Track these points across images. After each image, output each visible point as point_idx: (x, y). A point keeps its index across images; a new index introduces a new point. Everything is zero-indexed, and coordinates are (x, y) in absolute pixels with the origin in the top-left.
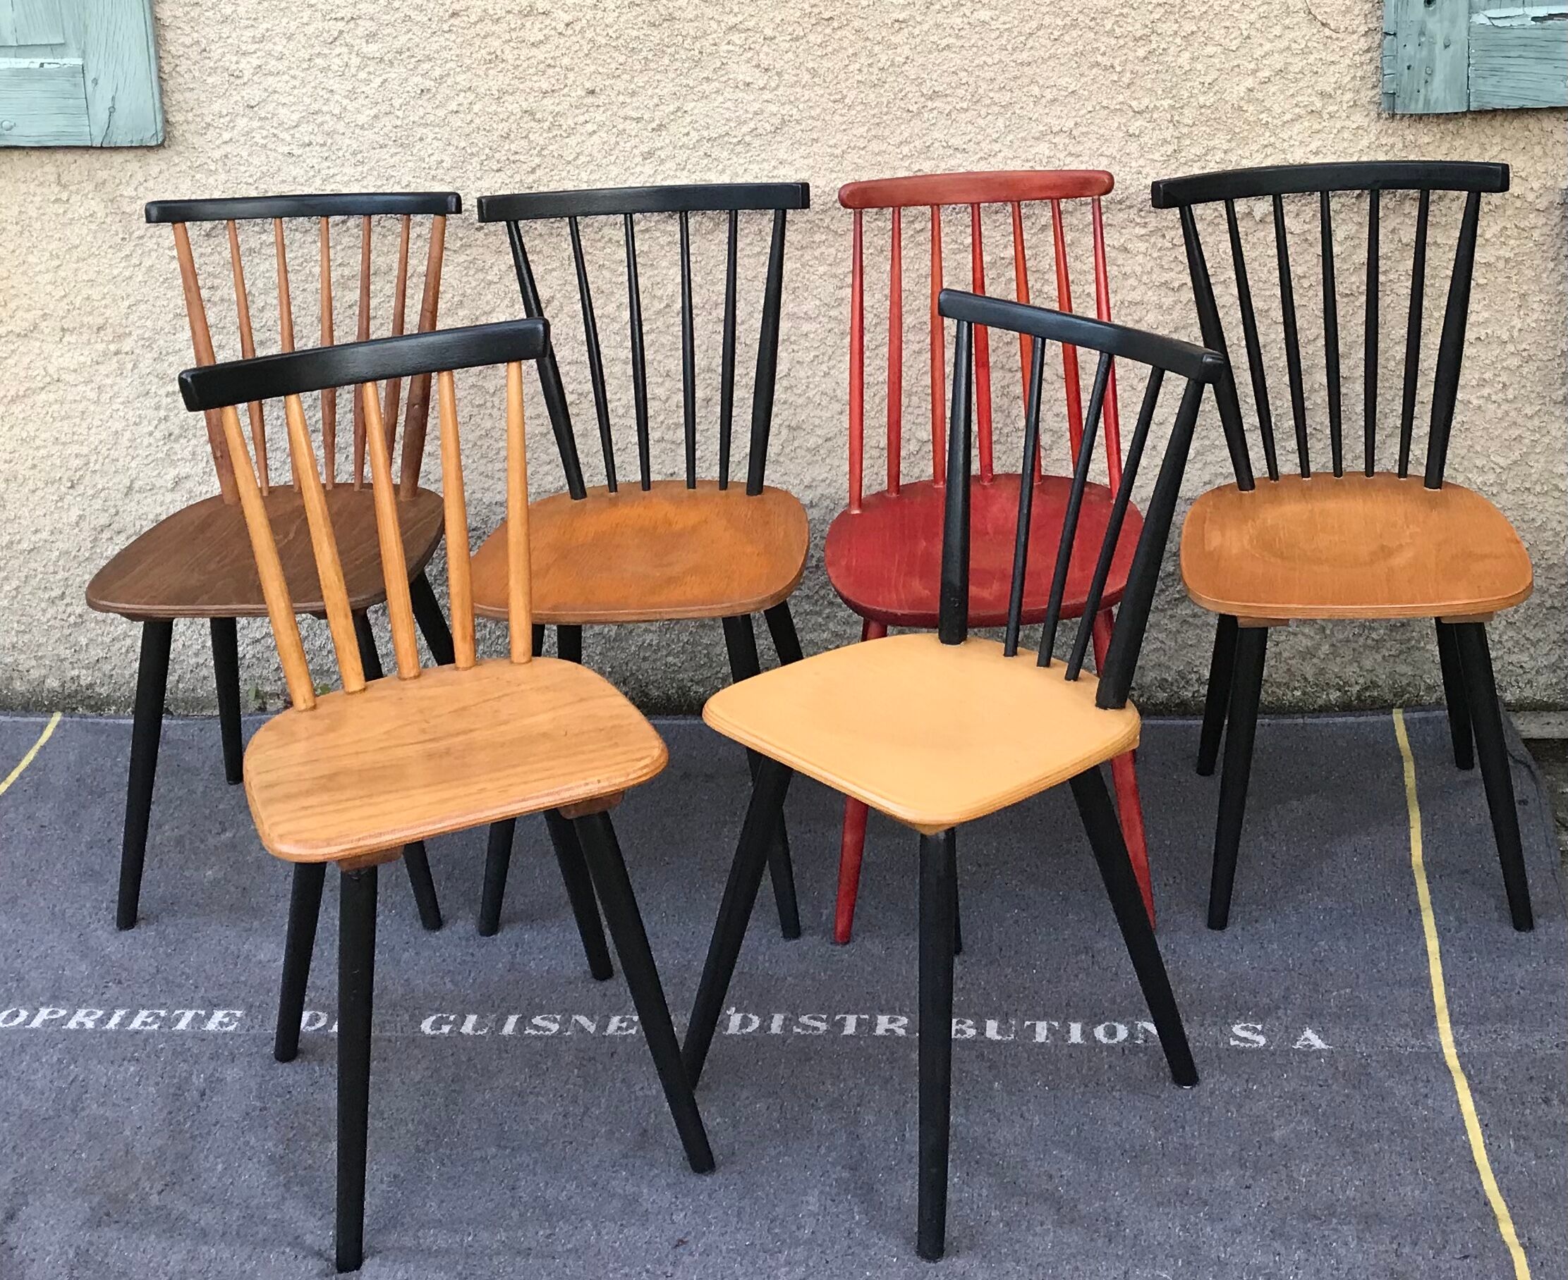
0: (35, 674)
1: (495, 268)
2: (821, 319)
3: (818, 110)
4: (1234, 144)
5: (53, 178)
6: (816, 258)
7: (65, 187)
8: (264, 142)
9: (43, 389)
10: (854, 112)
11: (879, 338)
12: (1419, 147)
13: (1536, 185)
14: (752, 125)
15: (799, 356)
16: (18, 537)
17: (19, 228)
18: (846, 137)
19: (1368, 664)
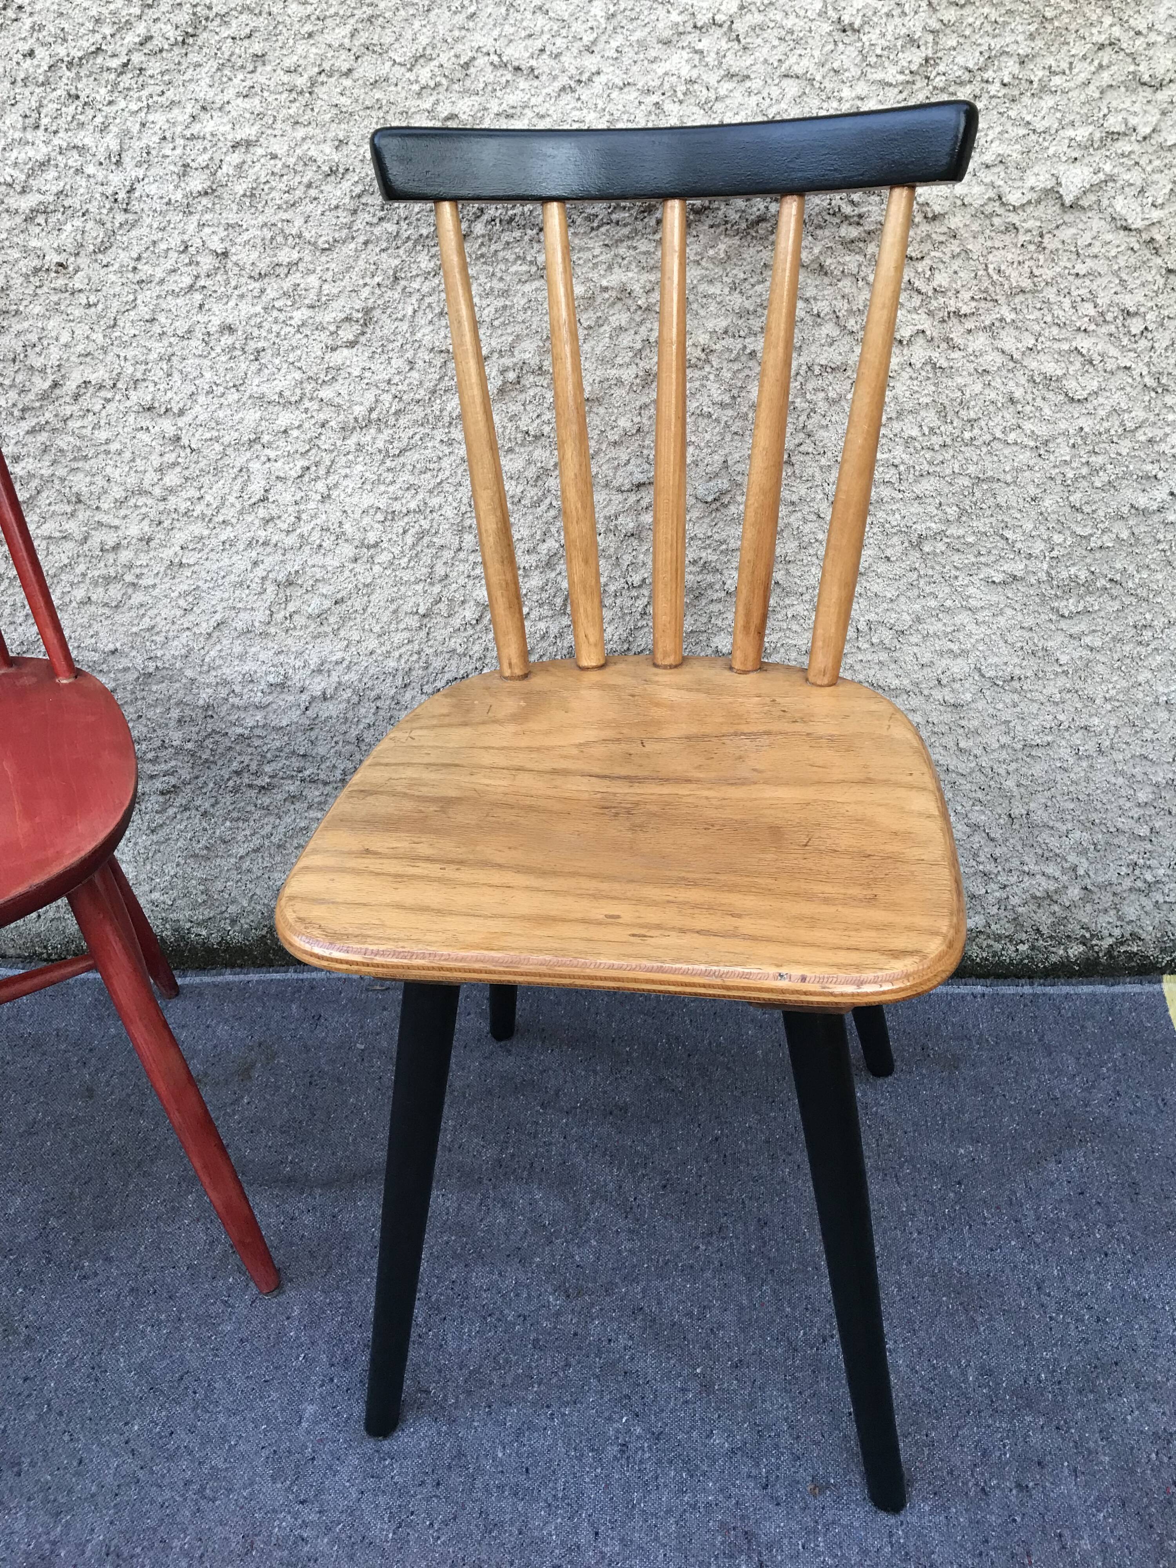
2: (307, 404)
4: (1039, 43)
11: (405, 436)
14: (141, 29)
15: (279, 468)
18: (314, 50)
19: (1131, 911)
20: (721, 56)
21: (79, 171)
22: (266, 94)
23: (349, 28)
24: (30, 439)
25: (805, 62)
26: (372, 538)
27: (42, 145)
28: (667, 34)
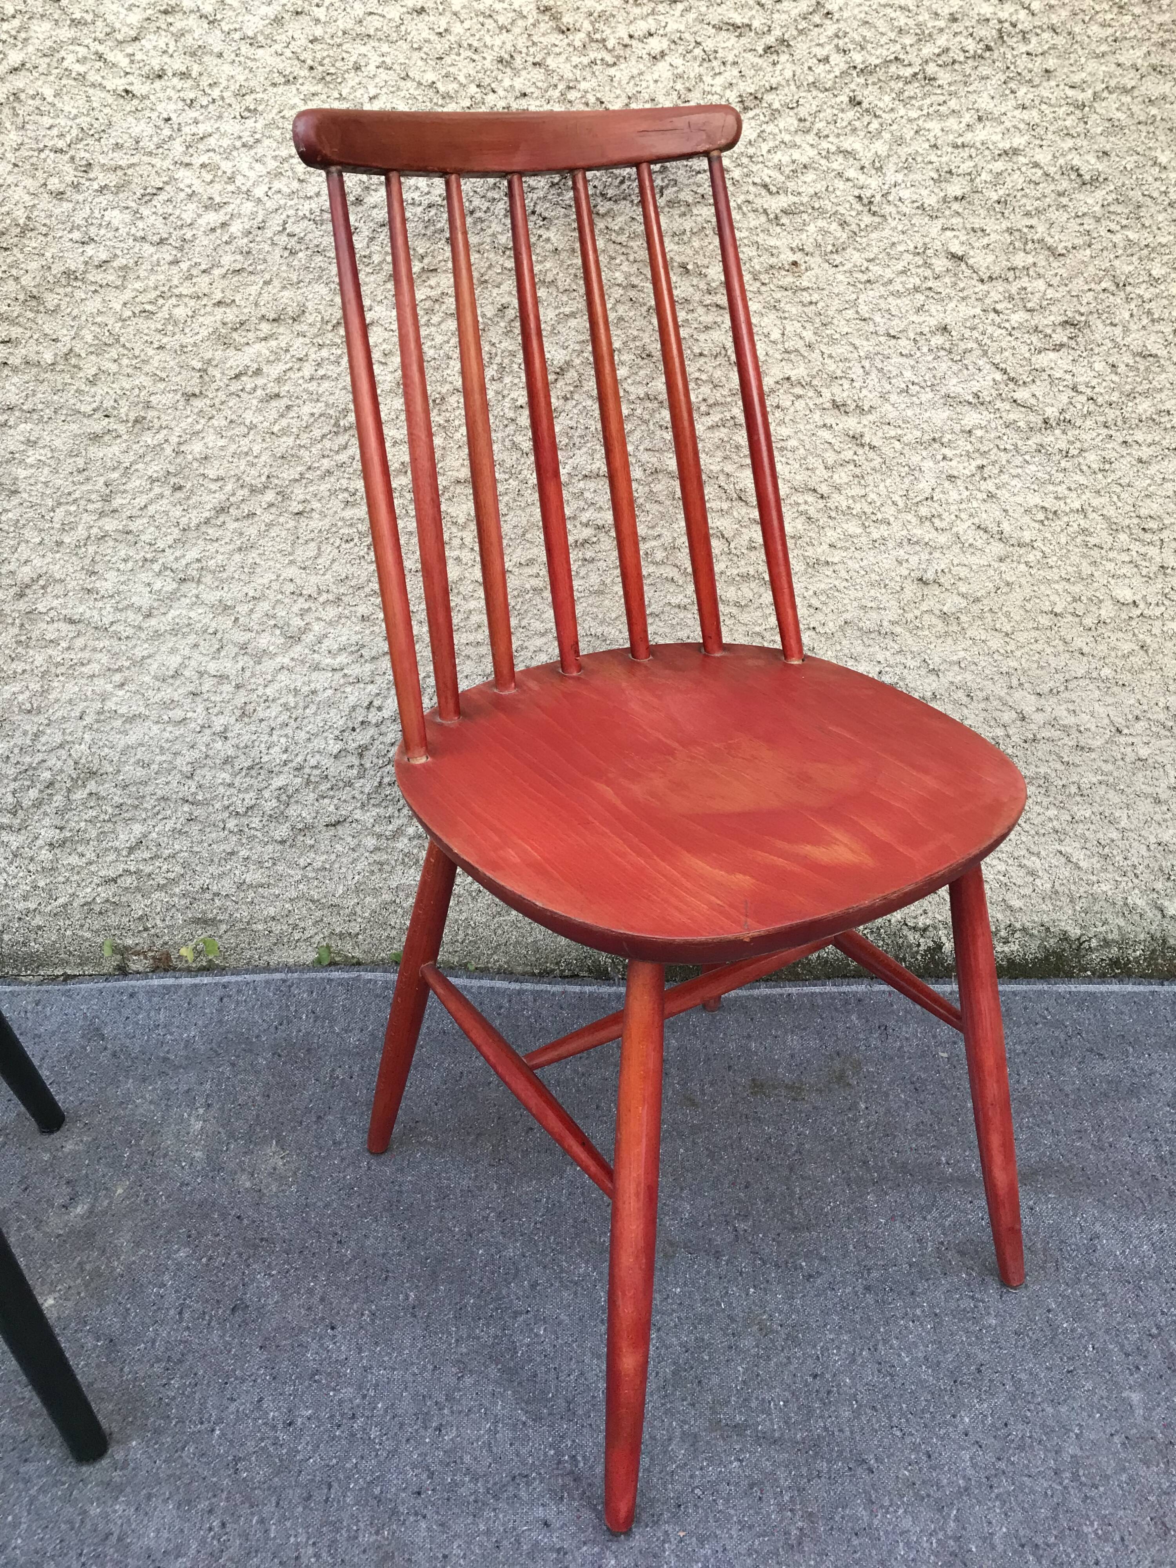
3: (1064, 13)
6: (1011, 298)
8: (81, 69)
10: (1128, 19)
14: (942, 41)
18: (1104, 68)
21: (840, 175)
22: (1044, 107)
23: (1144, 49)
24: (709, 434)
26: (1027, 536)
27: (808, 148)
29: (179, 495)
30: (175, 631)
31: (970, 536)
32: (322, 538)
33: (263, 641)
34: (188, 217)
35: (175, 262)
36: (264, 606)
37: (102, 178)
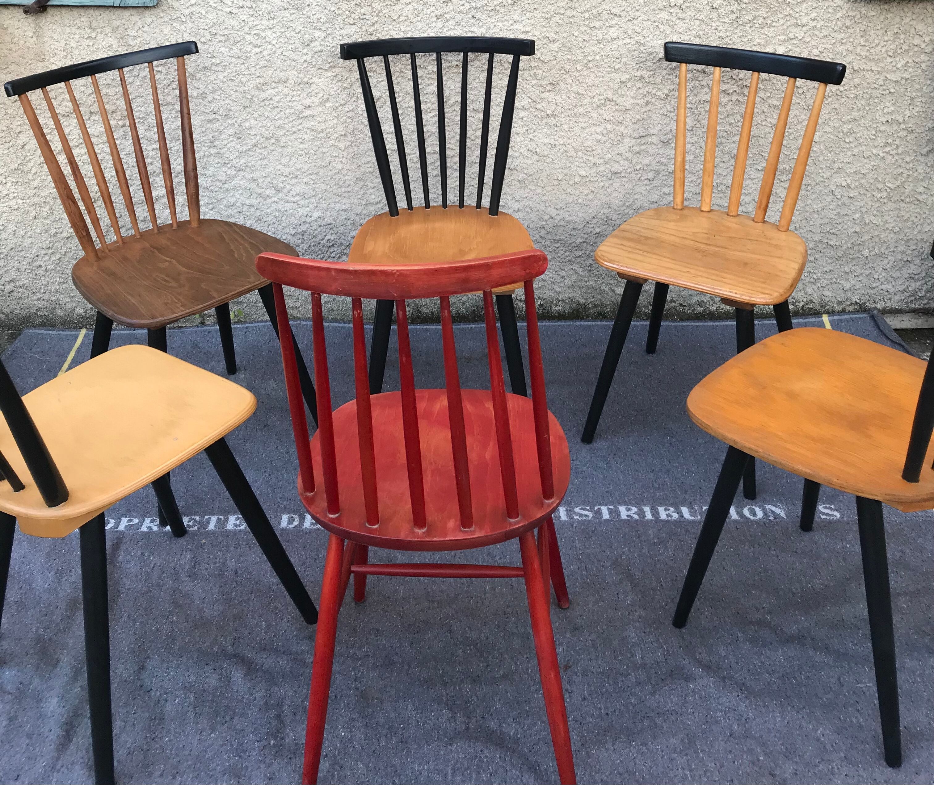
0: (69, 306)
1: (349, 80)
4: (769, 14)
5: (87, 24)
6: (531, 76)
7: (94, 29)
8: (215, 5)
9: (78, 146)
12: (868, 18)
13: (927, 39)
16: (61, 230)
17: (65, 53)
19: (809, 290)
20: (677, 14)
22: (535, 19)
25: (702, 16)
26: (546, 153)
28: (662, 7)
29: (239, 140)
30: (234, 189)
31: (526, 153)
32: (292, 155)
33: (268, 192)
34: (249, 50)
35: (244, 63)
36: (269, 179)
37: (220, 38)
